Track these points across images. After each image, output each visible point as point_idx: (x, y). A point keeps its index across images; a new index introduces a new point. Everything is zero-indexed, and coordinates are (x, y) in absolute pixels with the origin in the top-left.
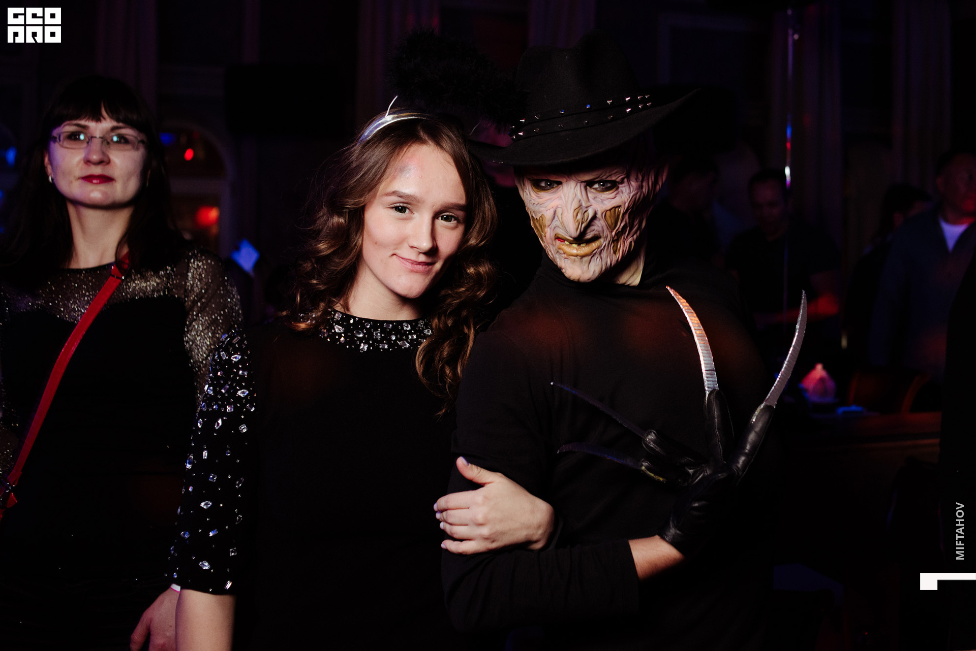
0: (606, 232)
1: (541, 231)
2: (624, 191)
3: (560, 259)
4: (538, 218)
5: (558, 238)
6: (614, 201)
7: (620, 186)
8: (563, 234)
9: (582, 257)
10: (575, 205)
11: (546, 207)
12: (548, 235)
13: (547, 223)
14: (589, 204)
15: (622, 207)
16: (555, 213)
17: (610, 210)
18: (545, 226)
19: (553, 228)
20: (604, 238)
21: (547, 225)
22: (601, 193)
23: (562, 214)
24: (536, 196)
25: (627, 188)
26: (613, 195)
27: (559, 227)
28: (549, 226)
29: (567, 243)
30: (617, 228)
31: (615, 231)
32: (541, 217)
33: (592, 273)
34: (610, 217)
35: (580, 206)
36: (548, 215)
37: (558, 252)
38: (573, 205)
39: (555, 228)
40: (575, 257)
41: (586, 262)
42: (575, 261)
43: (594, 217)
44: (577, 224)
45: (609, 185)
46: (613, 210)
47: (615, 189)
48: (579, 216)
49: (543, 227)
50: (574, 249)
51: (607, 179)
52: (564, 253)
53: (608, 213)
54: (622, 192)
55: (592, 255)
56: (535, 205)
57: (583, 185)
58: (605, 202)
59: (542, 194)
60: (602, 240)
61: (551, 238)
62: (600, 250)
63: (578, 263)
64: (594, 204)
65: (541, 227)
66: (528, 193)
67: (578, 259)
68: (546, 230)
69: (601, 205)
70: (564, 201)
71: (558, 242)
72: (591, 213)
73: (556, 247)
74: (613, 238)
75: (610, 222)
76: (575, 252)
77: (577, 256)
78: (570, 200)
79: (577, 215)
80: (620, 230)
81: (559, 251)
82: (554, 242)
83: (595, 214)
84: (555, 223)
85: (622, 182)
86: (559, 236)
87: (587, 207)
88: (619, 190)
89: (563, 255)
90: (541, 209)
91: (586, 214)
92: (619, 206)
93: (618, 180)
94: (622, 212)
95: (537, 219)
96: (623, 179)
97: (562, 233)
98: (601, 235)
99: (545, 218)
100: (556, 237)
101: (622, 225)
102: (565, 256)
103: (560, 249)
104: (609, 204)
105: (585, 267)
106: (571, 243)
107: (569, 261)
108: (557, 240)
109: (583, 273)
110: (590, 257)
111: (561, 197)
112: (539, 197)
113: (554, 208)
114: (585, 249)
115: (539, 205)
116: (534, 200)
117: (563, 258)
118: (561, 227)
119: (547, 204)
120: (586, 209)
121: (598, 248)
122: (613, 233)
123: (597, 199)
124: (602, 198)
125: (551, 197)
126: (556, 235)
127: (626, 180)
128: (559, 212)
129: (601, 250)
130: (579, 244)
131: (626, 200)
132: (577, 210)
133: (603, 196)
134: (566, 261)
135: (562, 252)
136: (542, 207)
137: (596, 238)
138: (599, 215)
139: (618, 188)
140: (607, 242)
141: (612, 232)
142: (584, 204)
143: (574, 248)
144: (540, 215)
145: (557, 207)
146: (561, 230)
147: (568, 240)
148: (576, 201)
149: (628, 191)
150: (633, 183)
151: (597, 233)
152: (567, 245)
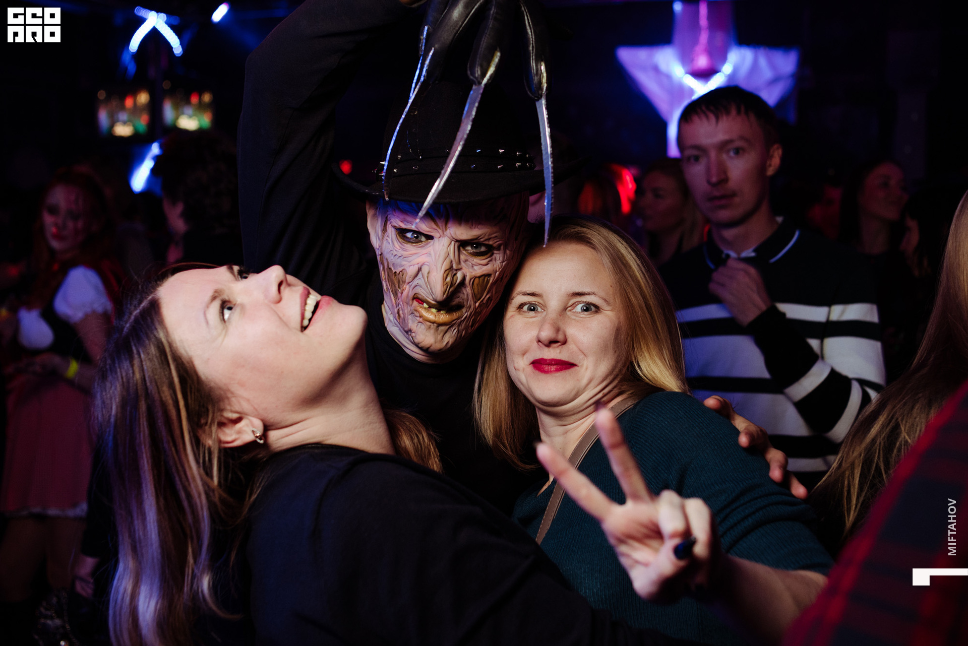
0: (471, 301)
1: (397, 286)
2: (497, 259)
3: (413, 322)
4: (398, 272)
5: (417, 298)
6: (485, 268)
7: (495, 252)
8: (424, 295)
9: (440, 325)
10: (446, 265)
11: (410, 262)
12: (405, 293)
14: (460, 267)
15: (492, 276)
16: (420, 270)
17: (479, 277)
18: (404, 283)
19: (413, 286)
20: (467, 308)
21: (407, 281)
22: (474, 257)
23: (428, 273)
24: (401, 247)
25: (501, 255)
26: (485, 262)
27: (421, 287)
28: (409, 283)
29: (425, 305)
30: (482, 299)
31: (479, 302)
32: (401, 271)
33: (445, 343)
34: (478, 285)
35: (451, 267)
36: (411, 271)
37: (412, 313)
38: (443, 266)
39: (416, 286)
40: (431, 324)
41: (442, 331)
42: (430, 328)
43: (462, 283)
44: (445, 287)
45: (483, 249)
46: (481, 279)
47: (489, 255)
48: (449, 279)
49: (401, 283)
50: (432, 315)
51: (484, 242)
52: (420, 317)
53: (477, 280)
54: (495, 260)
55: (449, 325)
56: (397, 257)
57: (457, 244)
58: (475, 267)
59: (408, 246)
60: (464, 310)
61: (408, 296)
62: (459, 320)
63: (432, 331)
64: (464, 268)
65: (399, 282)
66: (391, 243)
67: (434, 326)
68: (405, 286)
69: (471, 270)
70: (434, 259)
71: (415, 303)
72: (459, 276)
73: (412, 307)
74: (476, 309)
75: (476, 291)
76: (431, 317)
77: (434, 323)
78: (442, 258)
79: (446, 278)
80: (484, 301)
81: (415, 313)
82: (411, 302)
83: (464, 279)
84: (416, 282)
85: (498, 248)
86: (420, 297)
87: (457, 270)
88: (493, 257)
89: (418, 318)
90: (404, 263)
91: (455, 277)
92: (489, 275)
93: (495, 245)
94: (491, 281)
95: (396, 272)
96: (499, 246)
97: (423, 293)
98: (465, 303)
99: (407, 273)
100: (415, 296)
101: (488, 296)
102: (421, 320)
103: (416, 311)
104: (479, 270)
105: (439, 337)
106: (430, 306)
107: (423, 327)
108: (415, 301)
109: (436, 342)
110: (448, 327)
111: (430, 254)
112: (403, 249)
113: (419, 265)
114: (443, 317)
115: (402, 257)
116: (396, 251)
117: (417, 322)
118: (424, 286)
119: (410, 259)
120: (455, 272)
121: (458, 319)
122: (477, 304)
123: (468, 262)
124: (473, 263)
125: (418, 251)
126: (415, 294)
127: (502, 247)
128: (425, 270)
129: (461, 321)
130: (439, 310)
131: (498, 269)
132: (447, 271)
133: (475, 260)
134: (419, 326)
135: (418, 315)
136: (406, 261)
137: (459, 307)
138: (468, 279)
139: (493, 254)
140: (469, 313)
141: (476, 303)
142: (455, 266)
143: (432, 313)
144: (401, 269)
145: (423, 264)
146: (423, 290)
147: (428, 303)
148: (447, 261)
149: (501, 259)
150: (508, 252)
151: (461, 300)
152: (425, 308)
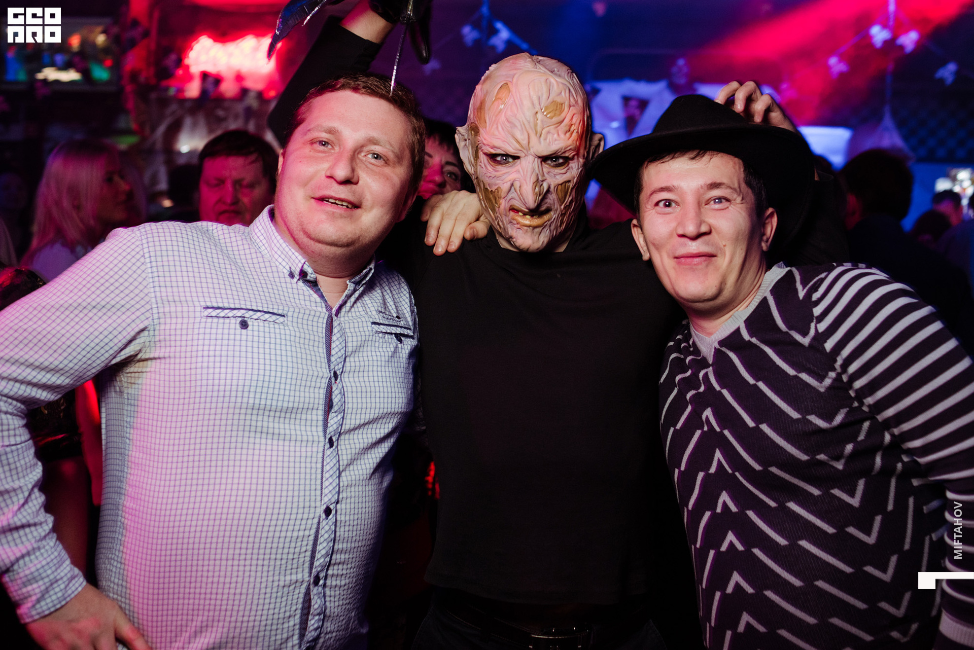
0: (557, 205)
1: (494, 202)
3: (512, 229)
5: (514, 209)
6: (565, 176)
7: (571, 162)
8: (518, 206)
9: (535, 227)
10: (533, 179)
11: (503, 180)
12: (502, 207)
13: (503, 195)
14: (544, 178)
15: (572, 182)
16: (512, 185)
17: (561, 184)
18: (500, 198)
19: (508, 199)
20: (555, 211)
21: (503, 196)
22: (554, 169)
23: (520, 187)
24: (493, 169)
25: (576, 164)
26: (564, 171)
27: (515, 199)
28: (504, 198)
29: (520, 214)
30: (565, 202)
31: (564, 204)
32: (497, 189)
33: (541, 243)
34: (561, 191)
35: (538, 179)
36: (505, 187)
37: (510, 222)
38: (531, 179)
39: (510, 199)
41: (537, 232)
42: (527, 231)
43: (548, 191)
44: (535, 196)
45: (561, 161)
46: (563, 185)
47: (566, 165)
48: (537, 189)
49: (497, 198)
50: (527, 220)
51: (561, 155)
52: (518, 224)
53: (560, 187)
54: (572, 168)
55: (542, 226)
56: (491, 178)
57: (540, 160)
58: (557, 177)
59: (499, 167)
60: (552, 213)
61: (505, 209)
63: (529, 234)
64: (548, 179)
65: (495, 199)
66: (484, 167)
67: (530, 229)
68: (501, 201)
69: (554, 180)
70: (523, 175)
71: (512, 213)
72: (545, 185)
73: (510, 218)
74: (562, 211)
75: (560, 196)
76: (527, 222)
77: (529, 227)
78: (529, 174)
79: (535, 188)
80: (568, 204)
81: (513, 221)
82: (508, 213)
83: (549, 187)
84: (510, 196)
85: (573, 159)
86: (515, 207)
87: (542, 181)
88: (570, 166)
89: (516, 225)
90: (498, 182)
91: (542, 187)
92: (569, 181)
93: (570, 156)
94: (571, 187)
95: (491, 191)
96: (574, 156)
97: (518, 204)
98: (553, 207)
99: (502, 190)
100: (511, 208)
101: (570, 199)
102: (518, 226)
103: (514, 219)
104: (561, 179)
105: (536, 238)
106: (525, 214)
107: (521, 231)
109: (533, 243)
110: (541, 228)
111: (519, 171)
112: (495, 171)
113: (511, 182)
114: (536, 221)
115: (495, 178)
116: (490, 173)
117: (515, 228)
118: (518, 198)
119: (503, 177)
120: (541, 183)
121: (549, 220)
122: (562, 207)
123: (550, 174)
124: (555, 173)
125: (509, 171)
126: (511, 206)
127: (576, 157)
128: (517, 185)
129: (551, 222)
130: (532, 216)
131: (575, 175)
132: (535, 183)
133: (556, 171)
134: (518, 231)
136: (499, 180)
137: (548, 210)
138: (552, 187)
139: (569, 164)
140: (557, 215)
141: (561, 205)
142: (540, 179)
143: (527, 219)
144: (496, 187)
145: (514, 180)
146: (517, 202)
147: (522, 211)
148: (534, 175)
149: (576, 166)
151: (549, 206)
152: (521, 216)
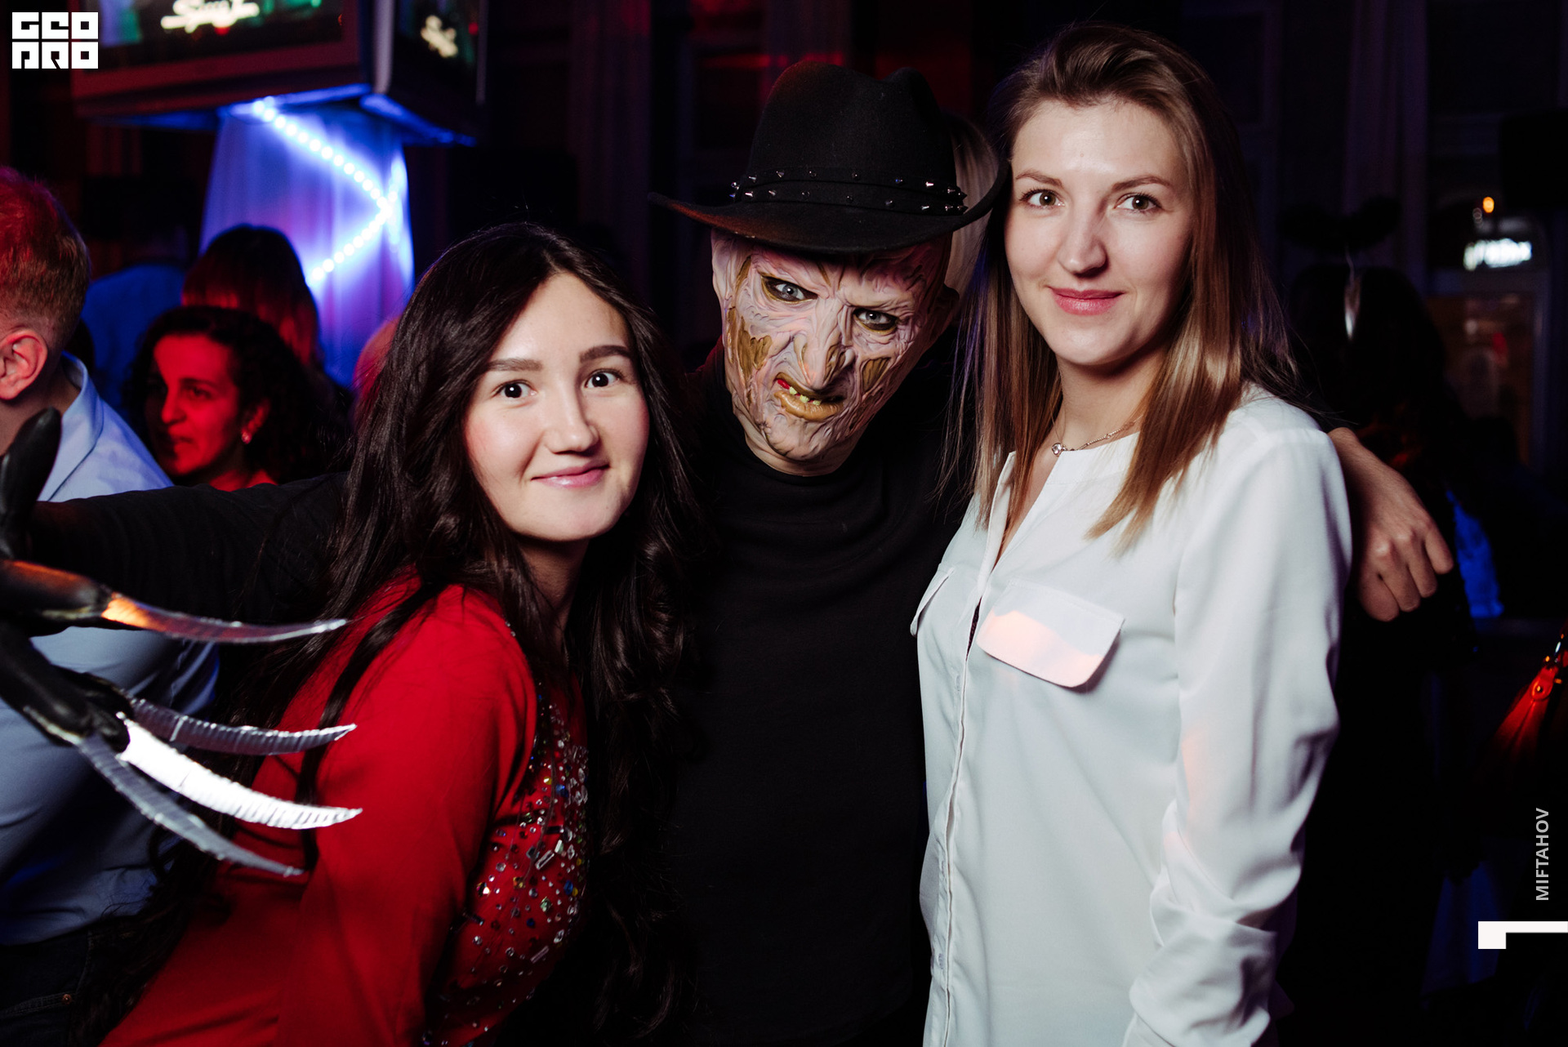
0: (856, 392)
1: (752, 359)
2: (902, 337)
3: (771, 412)
4: (758, 339)
5: (783, 381)
6: (884, 348)
7: (901, 327)
8: (793, 377)
9: (809, 421)
10: (832, 340)
11: (778, 327)
12: (764, 370)
13: (771, 351)
14: (850, 342)
15: (892, 360)
16: (791, 340)
17: (874, 360)
18: (764, 354)
19: (778, 361)
20: (850, 401)
21: (770, 353)
22: (870, 331)
23: (804, 347)
24: (767, 304)
25: (908, 333)
26: (885, 339)
27: (790, 364)
28: (772, 356)
29: (792, 391)
30: (872, 390)
31: (868, 393)
32: (764, 338)
33: (812, 448)
34: (870, 371)
35: (839, 343)
37: (771, 400)
38: (829, 339)
39: (782, 362)
40: (797, 418)
41: (811, 429)
42: (794, 423)
43: (850, 367)
44: (828, 369)
45: (883, 320)
47: (891, 330)
48: (834, 359)
49: (761, 354)
50: (800, 405)
51: (887, 312)
52: (782, 406)
53: (870, 364)
54: (899, 338)
55: (823, 422)
56: (759, 317)
57: (850, 311)
58: (871, 346)
59: (779, 304)
60: (845, 403)
61: (767, 375)
62: (837, 417)
63: (797, 428)
64: (855, 346)
65: (757, 354)
66: (752, 295)
67: (800, 422)
68: (765, 360)
69: (865, 350)
70: (815, 325)
71: (777, 386)
72: (847, 356)
73: (772, 393)
74: (862, 403)
75: (866, 379)
76: (799, 408)
77: (801, 417)
78: (827, 328)
79: (831, 357)
80: (873, 395)
81: (776, 400)
82: (771, 384)
83: (854, 360)
84: (783, 356)
85: (906, 322)
86: (786, 378)
87: (845, 347)
88: (897, 333)
89: (779, 409)
90: (769, 327)
91: (842, 358)
92: (888, 359)
93: (901, 318)
94: (888, 367)
95: (755, 338)
96: (907, 319)
97: (792, 373)
98: (849, 395)
99: (771, 343)
100: (779, 376)
101: (879, 388)
102: (783, 410)
103: (777, 397)
104: (876, 351)
105: (806, 438)
106: (800, 392)
107: (784, 421)
108: (777, 382)
109: (800, 445)
110: (820, 425)
111: (810, 320)
112: (771, 308)
113: (792, 334)
114: (817, 409)
115: (767, 319)
116: (760, 308)
117: (776, 413)
118: (795, 364)
119: (779, 322)
120: (842, 350)
121: (835, 415)
123: (861, 338)
124: (870, 339)
125: (793, 313)
126: (779, 373)
128: (800, 342)
129: (839, 419)
130: (812, 400)
131: (900, 351)
132: (833, 348)
133: (871, 336)
134: (779, 419)
135: (779, 403)
136: (772, 324)
137: (840, 399)
138: (858, 362)
139: (896, 329)
140: (851, 409)
141: (862, 395)
142: (844, 342)
143: (801, 403)
144: (763, 335)
145: (798, 333)
146: (791, 369)
147: (796, 387)
148: (835, 332)
149: (907, 337)
151: (844, 390)
152: (791, 395)
